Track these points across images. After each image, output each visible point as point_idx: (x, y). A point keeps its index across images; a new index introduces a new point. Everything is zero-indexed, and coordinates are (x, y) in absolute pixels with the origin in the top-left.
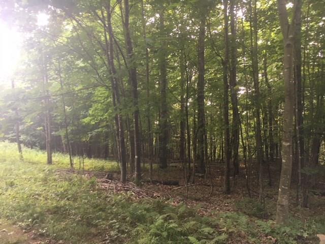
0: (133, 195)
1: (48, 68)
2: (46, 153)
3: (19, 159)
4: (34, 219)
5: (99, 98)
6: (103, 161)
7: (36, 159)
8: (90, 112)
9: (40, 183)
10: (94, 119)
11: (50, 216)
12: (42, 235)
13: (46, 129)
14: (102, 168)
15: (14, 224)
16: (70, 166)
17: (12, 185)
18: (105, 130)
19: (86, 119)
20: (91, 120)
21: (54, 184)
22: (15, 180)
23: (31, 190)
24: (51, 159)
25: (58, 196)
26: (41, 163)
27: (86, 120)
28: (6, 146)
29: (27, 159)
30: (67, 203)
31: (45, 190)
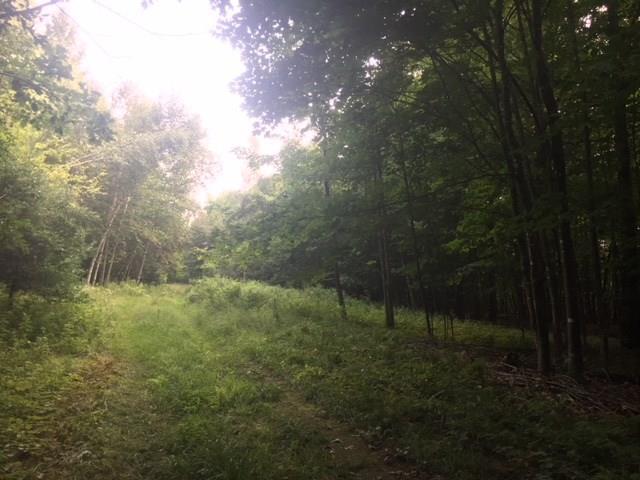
0: (570, 402)
1: (382, 153)
2: (383, 307)
3: (340, 316)
4: (384, 428)
5: (478, 201)
6: (491, 326)
7: (368, 317)
8: (460, 229)
9: (382, 361)
10: (467, 241)
11: (411, 424)
12: (402, 459)
13: (382, 263)
14: (490, 341)
15: (352, 431)
16: (426, 333)
17: (337, 361)
18: (489, 263)
19: (452, 243)
20: (461, 245)
21: (405, 364)
22: (341, 352)
23: (371, 373)
24: (393, 319)
25: (418, 387)
26: (376, 325)
27: (453, 245)
28: (318, 295)
29: (353, 317)
30: (437, 405)
31: (393, 374)
